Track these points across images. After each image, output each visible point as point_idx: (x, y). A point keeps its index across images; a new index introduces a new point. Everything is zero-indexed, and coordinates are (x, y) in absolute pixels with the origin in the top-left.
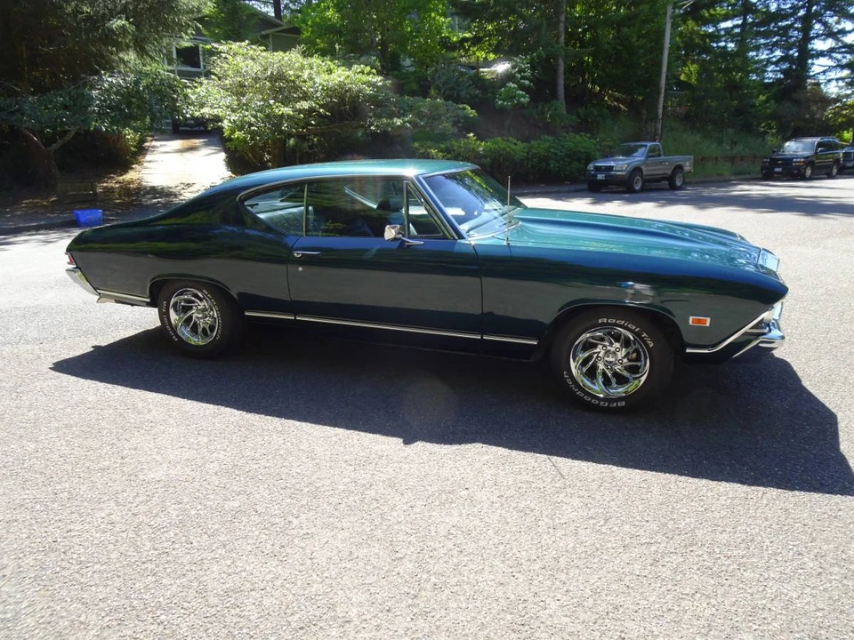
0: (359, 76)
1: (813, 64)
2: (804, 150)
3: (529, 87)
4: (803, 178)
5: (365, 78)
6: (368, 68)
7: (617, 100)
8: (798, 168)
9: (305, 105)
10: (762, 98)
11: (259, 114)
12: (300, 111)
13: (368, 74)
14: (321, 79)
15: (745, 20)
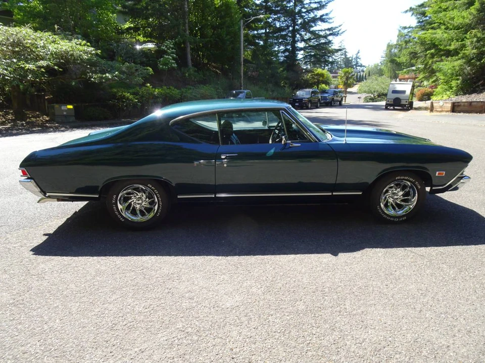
0: (78, 46)
1: (298, 54)
2: (306, 94)
3: (176, 58)
4: (307, 108)
5: (81, 48)
6: (84, 42)
7: (214, 67)
8: (305, 103)
9: (43, 63)
10: (281, 69)
11: (9, 69)
12: (40, 67)
13: (84, 45)
14: (52, 48)
15: (266, 31)
